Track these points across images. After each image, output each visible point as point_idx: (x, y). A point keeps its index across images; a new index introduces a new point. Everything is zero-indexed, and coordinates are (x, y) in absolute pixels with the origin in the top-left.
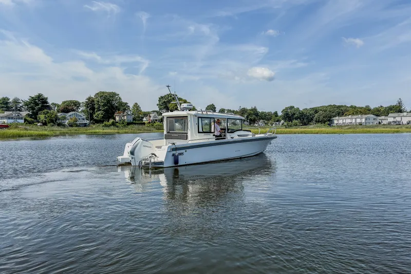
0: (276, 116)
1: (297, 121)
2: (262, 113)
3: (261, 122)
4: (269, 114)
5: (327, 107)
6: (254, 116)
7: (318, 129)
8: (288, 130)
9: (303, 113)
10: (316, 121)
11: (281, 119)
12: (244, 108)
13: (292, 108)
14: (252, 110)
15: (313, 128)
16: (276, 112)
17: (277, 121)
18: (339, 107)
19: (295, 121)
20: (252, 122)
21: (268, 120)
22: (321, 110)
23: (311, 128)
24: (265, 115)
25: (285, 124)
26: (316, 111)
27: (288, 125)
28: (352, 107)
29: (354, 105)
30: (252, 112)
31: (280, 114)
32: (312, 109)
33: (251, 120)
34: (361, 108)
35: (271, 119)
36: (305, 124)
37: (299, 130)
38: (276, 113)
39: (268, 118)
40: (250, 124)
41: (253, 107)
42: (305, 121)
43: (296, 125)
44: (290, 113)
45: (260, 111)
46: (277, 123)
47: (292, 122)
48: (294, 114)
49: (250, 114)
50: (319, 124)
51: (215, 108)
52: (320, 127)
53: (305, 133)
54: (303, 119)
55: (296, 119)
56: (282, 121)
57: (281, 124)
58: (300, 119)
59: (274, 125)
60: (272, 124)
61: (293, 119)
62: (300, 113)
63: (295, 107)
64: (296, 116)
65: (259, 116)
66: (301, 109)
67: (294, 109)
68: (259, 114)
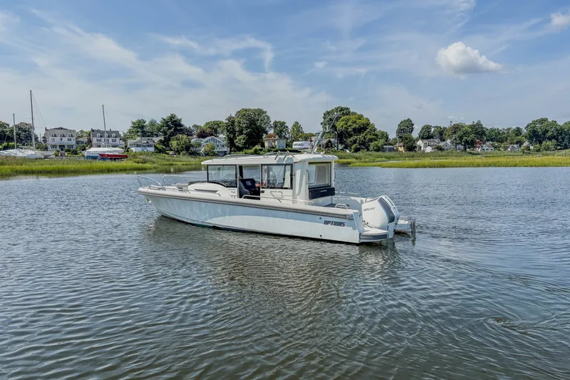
0: (517, 135)
1: (549, 143)
2: (492, 130)
3: (487, 146)
4: (505, 131)
9: (562, 129)
11: (525, 139)
13: (543, 121)
14: (472, 127)
16: (519, 128)
17: (517, 143)
19: (546, 143)
20: (472, 144)
21: (502, 141)
24: (497, 134)
27: (534, 148)
31: (525, 131)
33: (467, 142)
35: (505, 140)
36: (565, 147)
38: (517, 130)
39: (498, 138)
40: (465, 148)
41: (476, 122)
43: (547, 149)
44: (539, 130)
45: (489, 128)
46: (515, 146)
47: (540, 143)
48: (547, 131)
49: (466, 133)
51: (413, 125)
54: (563, 139)
55: (550, 139)
56: (526, 144)
57: (522, 148)
58: (557, 139)
59: (509, 149)
60: (506, 148)
61: (544, 139)
62: (557, 130)
63: (550, 120)
64: (550, 134)
65: (485, 135)
66: (561, 123)
67: (546, 123)
68: (487, 132)
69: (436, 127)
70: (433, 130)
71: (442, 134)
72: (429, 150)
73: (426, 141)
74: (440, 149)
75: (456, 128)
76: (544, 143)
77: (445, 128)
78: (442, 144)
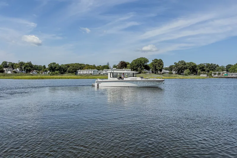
0: (45, 68)
1: (57, 72)
2: (35, 66)
3: (35, 72)
4: (40, 67)
5: (74, 64)
6: (29, 67)
7: (69, 77)
8: (52, 76)
9: (61, 67)
10: (68, 72)
11: (48, 70)
12: (22, 62)
13: (54, 63)
14: (28, 63)
15: (67, 76)
16: (45, 65)
17: (46, 71)
18: (80, 65)
19: (56, 72)
20: (28, 71)
21: (40, 70)
22: (71, 66)
23: (65, 76)
24: (38, 67)
25: (50, 73)
26: (68, 66)
27: (52, 74)
28: (87, 65)
29: (88, 64)
30: (28, 65)
31: (47, 67)
32: (66, 65)
33: (27, 70)
34: (92, 66)
35: (41, 70)
36: (62, 73)
37: (58, 76)
38: (44, 67)
39: (39, 69)
40: (27, 72)
41: (29, 62)
42: (62, 71)
43: (57, 74)
44: (53, 67)
45: (34, 65)
46: (45, 72)
47: (54, 72)
48: (56, 67)
49: (26, 66)
50: (70, 74)
52: (70, 75)
53: (61, 78)
54: (61, 70)
55: (57, 70)
56: (49, 71)
57: (48, 73)
58: (59, 70)
59: (43, 74)
60: (42, 73)
61: (55, 70)
62: (59, 67)
63: (56, 63)
64: (57, 68)
65: (33, 67)
66: (60, 65)
67: (55, 64)
68: (33, 66)
69: (10, 62)
70: (8, 64)
71: (13, 66)
72: (9, 72)
73: (6, 69)
74: (15, 72)
75: (22, 64)
76: (55, 72)
77: (14, 63)
78: (15, 70)
